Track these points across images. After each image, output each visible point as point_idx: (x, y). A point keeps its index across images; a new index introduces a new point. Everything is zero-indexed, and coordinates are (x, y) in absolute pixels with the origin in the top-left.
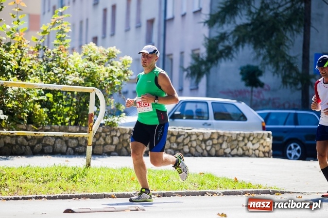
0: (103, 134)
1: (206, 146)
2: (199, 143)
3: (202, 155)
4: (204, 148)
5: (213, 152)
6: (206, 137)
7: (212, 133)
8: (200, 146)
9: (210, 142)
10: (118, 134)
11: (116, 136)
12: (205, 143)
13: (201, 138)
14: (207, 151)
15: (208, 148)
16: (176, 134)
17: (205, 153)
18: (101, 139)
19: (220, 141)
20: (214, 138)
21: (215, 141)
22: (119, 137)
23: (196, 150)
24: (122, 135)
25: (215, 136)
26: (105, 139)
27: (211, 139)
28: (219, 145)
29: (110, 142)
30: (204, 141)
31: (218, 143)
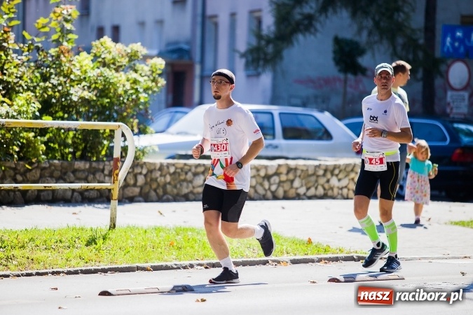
1: (270, 185)
2: (260, 180)
3: (264, 198)
4: (267, 187)
5: (281, 193)
6: (271, 172)
7: (279, 166)
8: (262, 185)
9: (275, 179)
10: (144, 171)
11: (141, 173)
12: (269, 181)
13: (262, 173)
14: (272, 192)
15: (273, 188)
17: (269, 194)
19: (291, 176)
20: (281, 173)
21: (284, 178)
22: (145, 176)
23: (256, 191)
24: (150, 171)
25: (284, 170)
27: (277, 174)
28: (289, 183)
29: (132, 182)
30: (268, 177)
31: (287, 180)
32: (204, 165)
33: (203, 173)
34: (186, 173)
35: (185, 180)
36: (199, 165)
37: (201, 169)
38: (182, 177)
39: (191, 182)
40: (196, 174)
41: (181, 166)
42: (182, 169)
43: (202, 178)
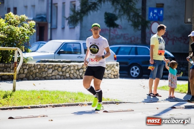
1: (79, 73)
2: (75, 71)
3: (77, 78)
4: (78, 74)
6: (79, 67)
7: (83, 65)
8: (76, 73)
9: (81, 70)
10: (27, 68)
11: (26, 68)
12: (79, 71)
13: (76, 68)
14: (80, 76)
15: (81, 74)
16: (61, 66)
17: (79, 77)
20: (84, 68)
22: (28, 69)
23: (74, 76)
24: (30, 68)
27: (82, 68)
29: (22, 72)
32: (52, 65)
33: (52, 68)
34: (45, 68)
35: (44, 71)
36: (50, 65)
37: (51, 66)
38: (43, 70)
39: (47, 72)
40: (49, 69)
41: (43, 65)
42: (43, 66)
43: (51, 70)
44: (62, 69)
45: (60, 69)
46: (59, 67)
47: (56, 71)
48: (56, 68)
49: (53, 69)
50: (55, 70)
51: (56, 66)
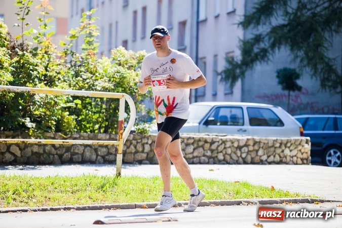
0: (134, 142)
1: (241, 153)
2: (234, 150)
3: (237, 163)
4: (239, 155)
5: (249, 159)
6: (242, 144)
7: (248, 140)
8: (235, 153)
9: (245, 149)
10: (150, 142)
11: (147, 143)
12: (240, 150)
13: (236, 145)
14: (243, 158)
15: (244, 155)
16: (209, 141)
17: (241, 160)
18: (132, 147)
19: (256, 147)
20: (249, 145)
21: (251, 148)
22: (150, 145)
23: (231, 158)
25: (251, 143)
26: (135, 147)
27: (246, 145)
28: (255, 152)
29: (141, 149)
30: (240, 148)
31: (254, 150)
32: (193, 138)
33: (193, 144)
36: (190, 138)
37: (191, 141)
40: (187, 145)
43: (192, 147)
44: (211, 145)
45: (207, 146)
46: (206, 142)
47: (201, 150)
48: (201, 144)
49: (195, 145)
50: (198, 147)
51: (199, 140)
